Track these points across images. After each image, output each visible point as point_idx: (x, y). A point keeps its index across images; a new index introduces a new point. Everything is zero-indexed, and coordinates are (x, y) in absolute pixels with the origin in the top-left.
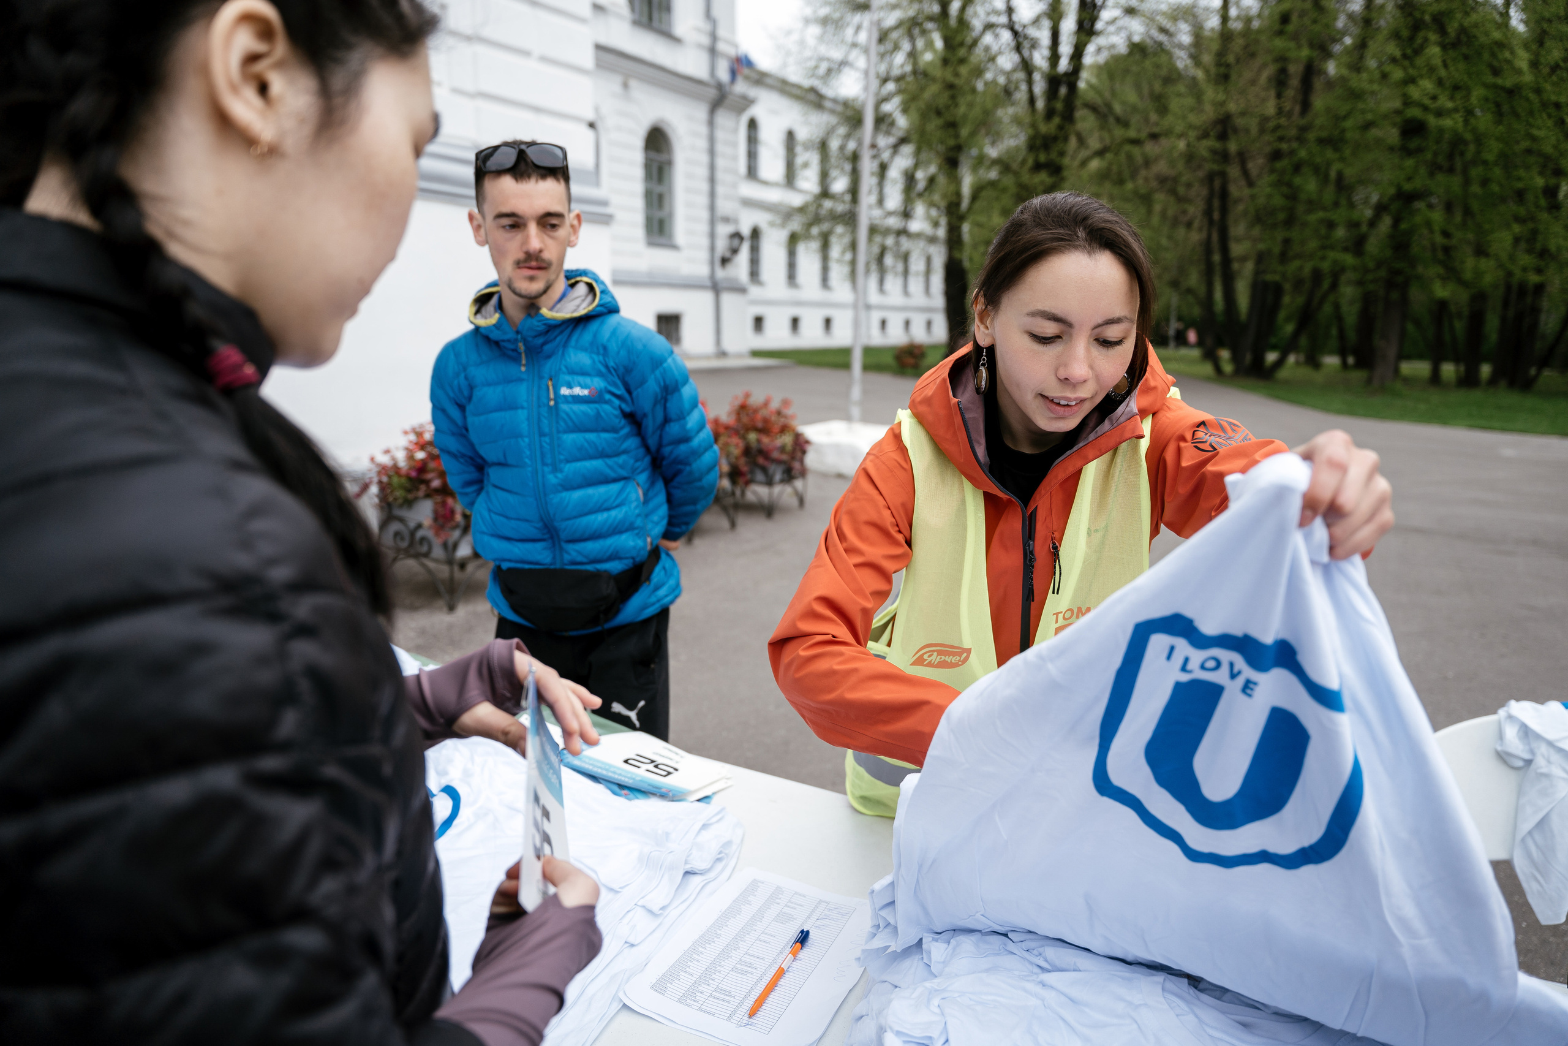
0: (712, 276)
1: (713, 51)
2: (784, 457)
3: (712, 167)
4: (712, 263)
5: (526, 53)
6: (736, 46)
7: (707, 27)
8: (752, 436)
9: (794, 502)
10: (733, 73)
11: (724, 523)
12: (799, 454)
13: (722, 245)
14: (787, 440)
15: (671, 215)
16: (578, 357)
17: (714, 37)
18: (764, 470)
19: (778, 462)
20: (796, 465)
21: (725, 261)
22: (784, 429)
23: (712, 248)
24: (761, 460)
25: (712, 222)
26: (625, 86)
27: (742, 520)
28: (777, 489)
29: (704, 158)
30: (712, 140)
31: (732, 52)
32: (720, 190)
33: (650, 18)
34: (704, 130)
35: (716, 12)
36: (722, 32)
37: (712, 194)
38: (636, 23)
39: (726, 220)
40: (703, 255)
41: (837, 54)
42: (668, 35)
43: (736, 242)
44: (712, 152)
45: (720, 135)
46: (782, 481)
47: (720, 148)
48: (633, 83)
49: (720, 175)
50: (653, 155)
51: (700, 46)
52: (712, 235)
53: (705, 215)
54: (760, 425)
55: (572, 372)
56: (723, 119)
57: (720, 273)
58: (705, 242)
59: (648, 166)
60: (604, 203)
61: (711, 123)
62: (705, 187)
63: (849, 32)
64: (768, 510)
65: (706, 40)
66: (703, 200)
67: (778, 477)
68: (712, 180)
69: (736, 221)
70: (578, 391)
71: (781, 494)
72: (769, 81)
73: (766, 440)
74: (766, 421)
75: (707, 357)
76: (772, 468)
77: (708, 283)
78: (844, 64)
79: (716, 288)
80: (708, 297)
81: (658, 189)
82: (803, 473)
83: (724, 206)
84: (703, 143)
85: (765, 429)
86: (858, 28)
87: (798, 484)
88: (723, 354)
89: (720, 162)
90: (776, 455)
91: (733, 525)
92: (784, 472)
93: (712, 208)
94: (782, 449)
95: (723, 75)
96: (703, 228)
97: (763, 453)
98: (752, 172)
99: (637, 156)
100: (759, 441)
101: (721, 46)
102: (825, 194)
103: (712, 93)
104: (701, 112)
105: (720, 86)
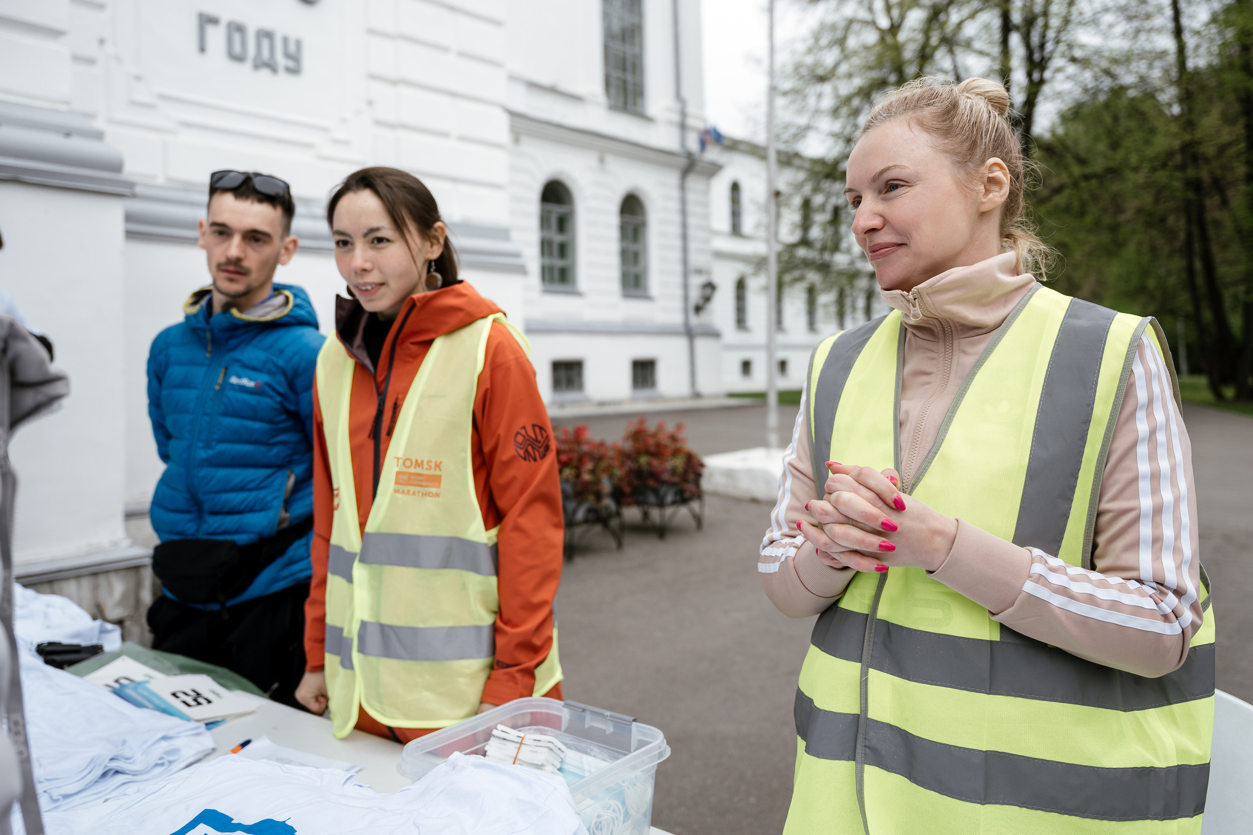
0: (686, 324)
1: (683, 127)
2: (675, 479)
3: (684, 226)
4: (686, 311)
5: (445, 135)
6: (704, 120)
7: (675, 105)
8: (644, 460)
9: (693, 524)
10: (703, 144)
11: (613, 543)
12: (691, 476)
13: (695, 295)
14: (678, 462)
15: (645, 270)
16: (252, 353)
17: (683, 114)
18: (655, 491)
19: (672, 484)
20: (690, 487)
21: (698, 309)
22: (676, 452)
23: (686, 298)
24: (651, 483)
25: (686, 274)
26: (602, 161)
27: (627, 540)
28: (669, 511)
29: (677, 218)
30: (683, 202)
31: (701, 125)
32: (693, 245)
33: (625, 103)
34: (675, 193)
35: (686, 92)
36: (691, 109)
37: (685, 250)
38: (613, 108)
39: (699, 272)
40: (677, 304)
41: (802, 120)
42: (642, 116)
43: (708, 291)
44: (684, 212)
45: (691, 197)
46: (674, 503)
47: (691, 208)
48: (609, 159)
49: (692, 232)
50: (628, 218)
51: (671, 123)
52: (686, 286)
53: (678, 268)
54: (652, 449)
55: (246, 366)
56: (694, 183)
57: (694, 320)
58: (678, 292)
59: (623, 228)
60: (517, 255)
61: (683, 187)
62: (677, 243)
63: (812, 101)
64: (661, 532)
65: (676, 117)
66: (676, 255)
67: (669, 498)
68: (684, 237)
69: (708, 272)
70: (246, 382)
71: (673, 516)
72: (742, 147)
73: (655, 462)
74: (658, 445)
75: (682, 399)
76: (663, 490)
77: (682, 329)
78: (808, 128)
79: (690, 333)
80: (681, 343)
81: (633, 247)
82: (698, 495)
83: (697, 259)
84: (675, 205)
85: (657, 452)
86: (820, 96)
87: (695, 505)
88: (697, 395)
89: (692, 221)
90: (666, 476)
91: (620, 545)
92: (676, 494)
93: (685, 261)
94: (674, 472)
95: (693, 144)
96: (677, 279)
97: (654, 475)
98: (736, 230)
99: (613, 219)
100: (649, 464)
101: (691, 122)
102: (805, 242)
103: (683, 162)
104: (672, 178)
105: (690, 156)
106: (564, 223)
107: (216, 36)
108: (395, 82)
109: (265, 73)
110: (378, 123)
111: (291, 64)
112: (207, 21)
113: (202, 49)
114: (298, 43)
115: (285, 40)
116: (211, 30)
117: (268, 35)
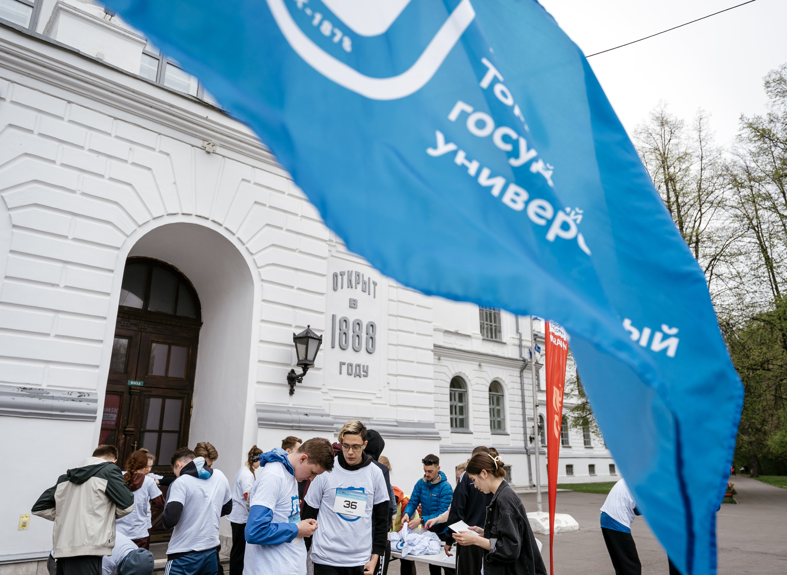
0: (526, 447)
1: (520, 346)
3: (523, 396)
4: (525, 441)
7: (516, 336)
10: (530, 354)
13: (529, 432)
15: (504, 419)
17: (521, 340)
21: (531, 440)
23: (525, 433)
25: (524, 421)
26: (480, 365)
29: (519, 392)
30: (522, 385)
31: (529, 346)
32: (527, 406)
33: (492, 337)
34: (518, 380)
36: (524, 338)
37: (524, 408)
38: (485, 340)
39: (530, 420)
40: (522, 437)
42: (500, 342)
44: (522, 389)
45: (526, 381)
48: (483, 364)
49: (526, 399)
50: (494, 393)
51: (515, 345)
52: (525, 427)
53: (521, 418)
56: (527, 374)
57: (530, 445)
58: (521, 431)
59: (491, 398)
61: (521, 377)
62: (519, 405)
65: (517, 342)
66: (520, 411)
68: (523, 402)
75: (525, 488)
77: (524, 451)
79: (528, 453)
80: (525, 457)
81: (496, 408)
83: (529, 413)
84: (518, 386)
88: (533, 486)
89: (526, 393)
93: (524, 414)
95: (526, 355)
96: (520, 424)
99: (486, 394)
101: (524, 344)
103: (522, 363)
104: (516, 372)
105: (524, 360)
106: (462, 397)
107: (344, 368)
108: (396, 376)
109: (358, 377)
110: (390, 390)
111: (365, 374)
112: (342, 364)
113: (341, 374)
114: (367, 366)
115: (364, 366)
116: (343, 366)
117: (359, 366)
